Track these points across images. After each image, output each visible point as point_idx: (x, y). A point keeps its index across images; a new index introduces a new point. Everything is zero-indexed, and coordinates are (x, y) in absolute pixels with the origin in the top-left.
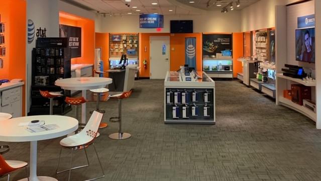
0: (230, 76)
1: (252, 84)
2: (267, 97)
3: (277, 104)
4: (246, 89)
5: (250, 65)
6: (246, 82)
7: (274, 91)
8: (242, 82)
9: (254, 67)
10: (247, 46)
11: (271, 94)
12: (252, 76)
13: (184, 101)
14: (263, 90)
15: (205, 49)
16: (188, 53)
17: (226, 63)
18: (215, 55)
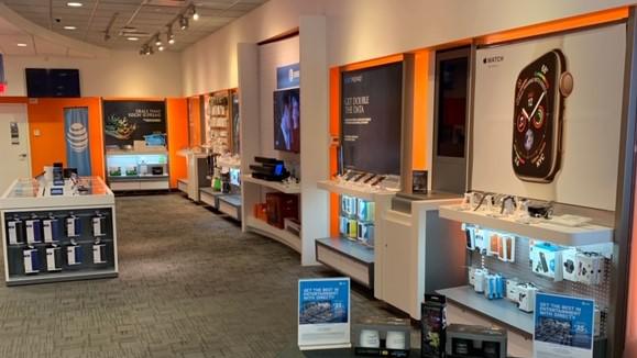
0: (164, 185)
1: (204, 198)
2: (229, 219)
3: (243, 229)
4: (192, 208)
5: (200, 161)
6: (193, 195)
7: (239, 208)
8: (186, 196)
9: (207, 165)
10: (195, 124)
11: (233, 213)
12: (204, 183)
13: (48, 237)
14: (222, 208)
15: (110, 133)
16: (73, 141)
17: (156, 159)
18: (132, 145)
